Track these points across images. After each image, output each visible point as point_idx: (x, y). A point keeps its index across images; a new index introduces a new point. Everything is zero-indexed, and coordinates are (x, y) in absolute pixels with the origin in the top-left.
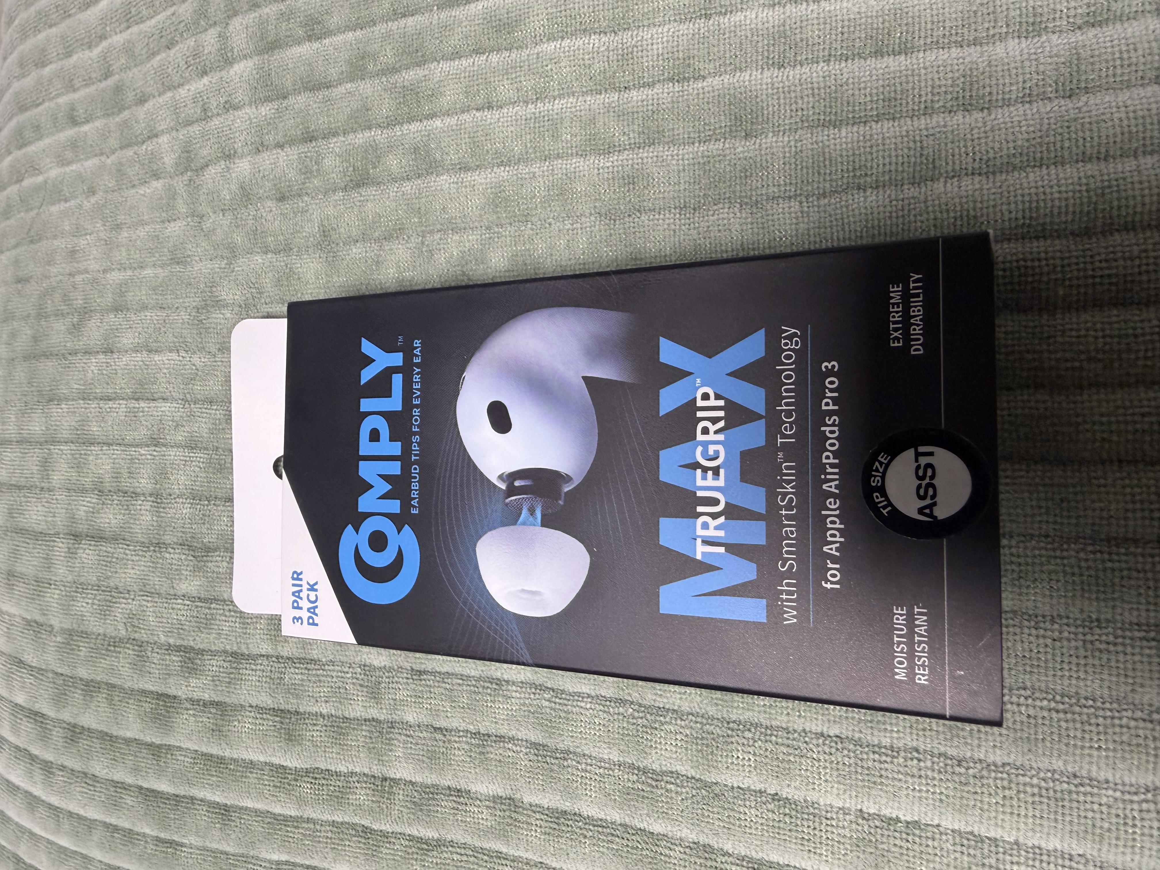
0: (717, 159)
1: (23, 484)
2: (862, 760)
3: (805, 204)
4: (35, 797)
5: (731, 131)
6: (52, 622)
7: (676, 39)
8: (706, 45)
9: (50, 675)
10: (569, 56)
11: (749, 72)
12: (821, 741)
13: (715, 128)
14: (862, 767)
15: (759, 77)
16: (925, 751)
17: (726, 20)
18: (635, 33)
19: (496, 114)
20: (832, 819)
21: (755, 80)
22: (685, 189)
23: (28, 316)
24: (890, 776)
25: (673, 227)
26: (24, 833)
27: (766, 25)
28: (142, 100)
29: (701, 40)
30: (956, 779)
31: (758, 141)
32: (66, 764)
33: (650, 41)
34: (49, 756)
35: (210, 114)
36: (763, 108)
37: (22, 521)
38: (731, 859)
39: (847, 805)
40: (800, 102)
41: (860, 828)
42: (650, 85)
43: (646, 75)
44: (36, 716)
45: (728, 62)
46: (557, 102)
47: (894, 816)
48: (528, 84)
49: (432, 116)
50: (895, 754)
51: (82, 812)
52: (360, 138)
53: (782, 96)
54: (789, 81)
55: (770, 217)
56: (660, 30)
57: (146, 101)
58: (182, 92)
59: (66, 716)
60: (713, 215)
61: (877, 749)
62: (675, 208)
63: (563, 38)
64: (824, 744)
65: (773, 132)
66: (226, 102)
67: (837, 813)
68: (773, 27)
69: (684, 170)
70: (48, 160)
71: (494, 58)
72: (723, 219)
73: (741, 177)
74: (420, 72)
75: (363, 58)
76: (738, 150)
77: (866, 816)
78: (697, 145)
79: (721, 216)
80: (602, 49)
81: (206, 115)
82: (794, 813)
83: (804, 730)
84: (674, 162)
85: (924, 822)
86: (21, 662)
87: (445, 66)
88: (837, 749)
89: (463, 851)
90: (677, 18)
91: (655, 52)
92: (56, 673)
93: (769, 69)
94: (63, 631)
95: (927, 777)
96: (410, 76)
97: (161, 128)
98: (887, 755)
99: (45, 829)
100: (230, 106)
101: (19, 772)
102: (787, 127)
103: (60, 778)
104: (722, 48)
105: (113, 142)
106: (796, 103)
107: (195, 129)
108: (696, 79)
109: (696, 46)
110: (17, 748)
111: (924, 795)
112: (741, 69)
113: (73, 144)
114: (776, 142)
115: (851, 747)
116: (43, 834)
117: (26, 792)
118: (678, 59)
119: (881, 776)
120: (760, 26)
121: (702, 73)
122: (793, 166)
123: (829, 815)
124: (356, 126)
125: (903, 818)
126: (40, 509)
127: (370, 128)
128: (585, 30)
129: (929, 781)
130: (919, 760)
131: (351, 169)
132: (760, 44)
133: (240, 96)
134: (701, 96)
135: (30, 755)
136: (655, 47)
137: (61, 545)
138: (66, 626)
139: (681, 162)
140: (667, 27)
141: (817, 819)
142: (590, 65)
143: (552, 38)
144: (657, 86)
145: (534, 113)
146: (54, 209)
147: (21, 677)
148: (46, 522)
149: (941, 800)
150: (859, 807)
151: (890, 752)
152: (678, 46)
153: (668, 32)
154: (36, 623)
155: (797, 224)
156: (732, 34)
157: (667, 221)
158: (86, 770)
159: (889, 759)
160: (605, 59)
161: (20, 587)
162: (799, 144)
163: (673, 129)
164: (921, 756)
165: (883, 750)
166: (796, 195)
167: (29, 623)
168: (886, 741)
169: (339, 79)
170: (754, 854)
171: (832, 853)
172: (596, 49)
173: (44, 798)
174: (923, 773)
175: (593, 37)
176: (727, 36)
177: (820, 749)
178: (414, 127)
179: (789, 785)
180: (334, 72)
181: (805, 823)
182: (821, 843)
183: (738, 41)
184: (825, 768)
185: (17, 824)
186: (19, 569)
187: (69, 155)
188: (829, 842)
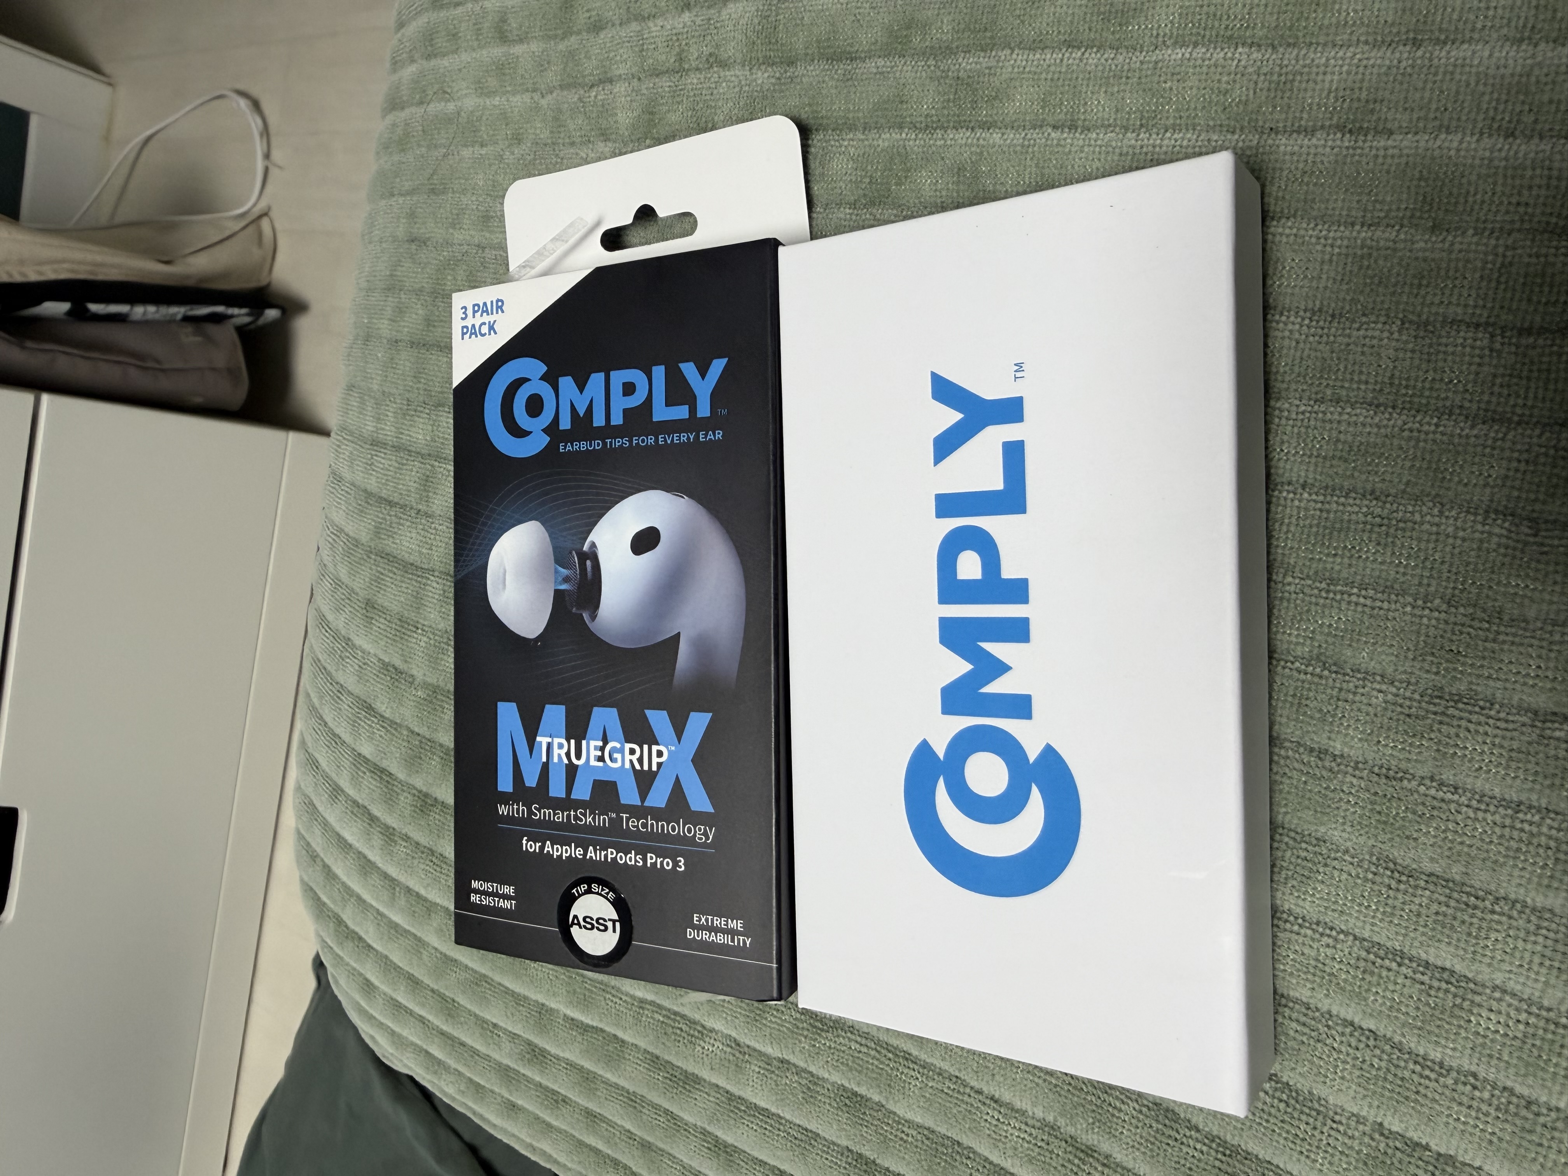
0: (1383, 252)
1: (396, 500)
2: (1397, 1066)
3: (1499, 338)
4: (369, 861)
5: (1412, 216)
6: (414, 672)
7: (1361, 69)
8: (1405, 86)
9: (405, 733)
10: (1201, 73)
11: (1460, 135)
12: (1348, 1030)
13: (1390, 210)
14: (1395, 1075)
15: (1473, 146)
16: (1485, 1080)
17: (1444, 53)
18: (1303, 52)
19: (1079, 139)
20: (1340, 1123)
21: (1467, 151)
22: (1326, 288)
23: (421, 290)
24: (1429, 1094)
25: (1297, 336)
26: (351, 896)
27: (1502, 71)
28: (597, 27)
29: (1399, 77)
30: (1518, 1122)
31: (1450, 238)
32: (411, 835)
33: (1322, 69)
34: (391, 821)
35: (686, 66)
36: (1468, 193)
37: (389, 545)
38: (1198, 1135)
39: (1364, 1113)
40: (1525, 192)
41: (1374, 1144)
42: (1309, 132)
43: (1305, 116)
44: (380, 773)
45: (1432, 115)
46: (1168, 135)
47: (1424, 1143)
48: (1133, 101)
49: (988, 126)
50: (1444, 1072)
51: (423, 892)
52: (886, 139)
53: (1500, 181)
54: (1516, 159)
55: (1442, 349)
56: (1341, 54)
57: (602, 28)
58: (654, 27)
59: (418, 782)
60: (1358, 330)
61: (1421, 1060)
62: (1305, 311)
63: (1196, 45)
64: (1351, 1035)
65: (1475, 229)
66: (711, 55)
67: (1349, 1118)
68: (1512, 75)
69: (1331, 261)
70: (464, 84)
71: (1093, 58)
72: (1373, 337)
73: (1412, 285)
74: (984, 61)
75: (908, 27)
76: (1417, 246)
77: (1386, 1132)
78: (1357, 227)
79: (1370, 333)
80: (1250, 70)
81: (680, 69)
82: (1293, 1102)
83: (1329, 1012)
84: (1319, 248)
85: (1461, 1159)
86: (373, 709)
87: (1020, 57)
88: (1368, 1046)
89: (864, 1041)
90: (1371, 39)
91: (1327, 85)
92: (413, 732)
93: (1490, 136)
94: (426, 685)
95: (1479, 1110)
96: (967, 63)
97: (618, 73)
98: (1432, 1070)
99: (377, 899)
100: (716, 61)
101: (354, 829)
102: (1498, 226)
103: (402, 849)
104: (1427, 94)
105: (552, 76)
106: (1520, 194)
107: (665, 83)
108: (1377, 132)
109: (1389, 86)
110: (355, 802)
111: (1470, 1129)
112: (1448, 128)
113: (501, 69)
114: (1477, 244)
115: (1387, 1048)
116: (374, 903)
117: (360, 853)
118: (1359, 100)
119: (1417, 1093)
120: (1491, 72)
121: (1389, 125)
122: (1493, 284)
123: (1337, 1118)
124: (883, 121)
125: (1434, 1147)
126: (414, 535)
127: (901, 127)
128: (1230, 38)
129: (1481, 1115)
130: (1475, 1088)
131: (867, 180)
132: (1487, 98)
133: (730, 51)
134: (1380, 160)
135: (370, 814)
136: (1328, 77)
137: (435, 585)
138: (429, 680)
139: (1329, 249)
140: (1352, 49)
141: (1320, 1118)
142: (1227, 91)
143: (1181, 42)
144: (1318, 134)
145: (1134, 147)
146: (466, 153)
147: (370, 726)
148: (420, 552)
149: (1491, 1142)
150: (1379, 1120)
151: (1437, 1068)
152: (1362, 81)
153: (1352, 58)
154: (396, 669)
155: (1479, 365)
156: (1448, 77)
157: (1290, 327)
158: (434, 848)
159: (1433, 1076)
160: (1252, 85)
161: (380, 623)
162: (1509, 253)
163: (1328, 200)
164: (1478, 1084)
165: (1429, 1063)
166: (1487, 324)
167: (386, 666)
168: (1436, 1054)
169: (870, 51)
170: (1229, 1138)
171: (1330, 1163)
172: (1241, 69)
173: (380, 865)
174: (1475, 1104)
175: (1240, 50)
176: (1439, 77)
177: (1344, 1039)
178: (962, 136)
179: (1293, 1069)
180: (865, 39)
181: (1304, 1117)
182: (1318, 1147)
183: (1454, 88)
184: (1345, 1062)
185: (343, 883)
186: (380, 601)
187: (492, 82)
188: (1329, 1149)
